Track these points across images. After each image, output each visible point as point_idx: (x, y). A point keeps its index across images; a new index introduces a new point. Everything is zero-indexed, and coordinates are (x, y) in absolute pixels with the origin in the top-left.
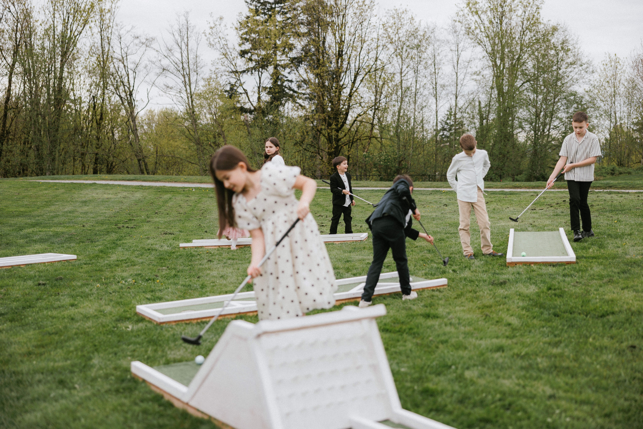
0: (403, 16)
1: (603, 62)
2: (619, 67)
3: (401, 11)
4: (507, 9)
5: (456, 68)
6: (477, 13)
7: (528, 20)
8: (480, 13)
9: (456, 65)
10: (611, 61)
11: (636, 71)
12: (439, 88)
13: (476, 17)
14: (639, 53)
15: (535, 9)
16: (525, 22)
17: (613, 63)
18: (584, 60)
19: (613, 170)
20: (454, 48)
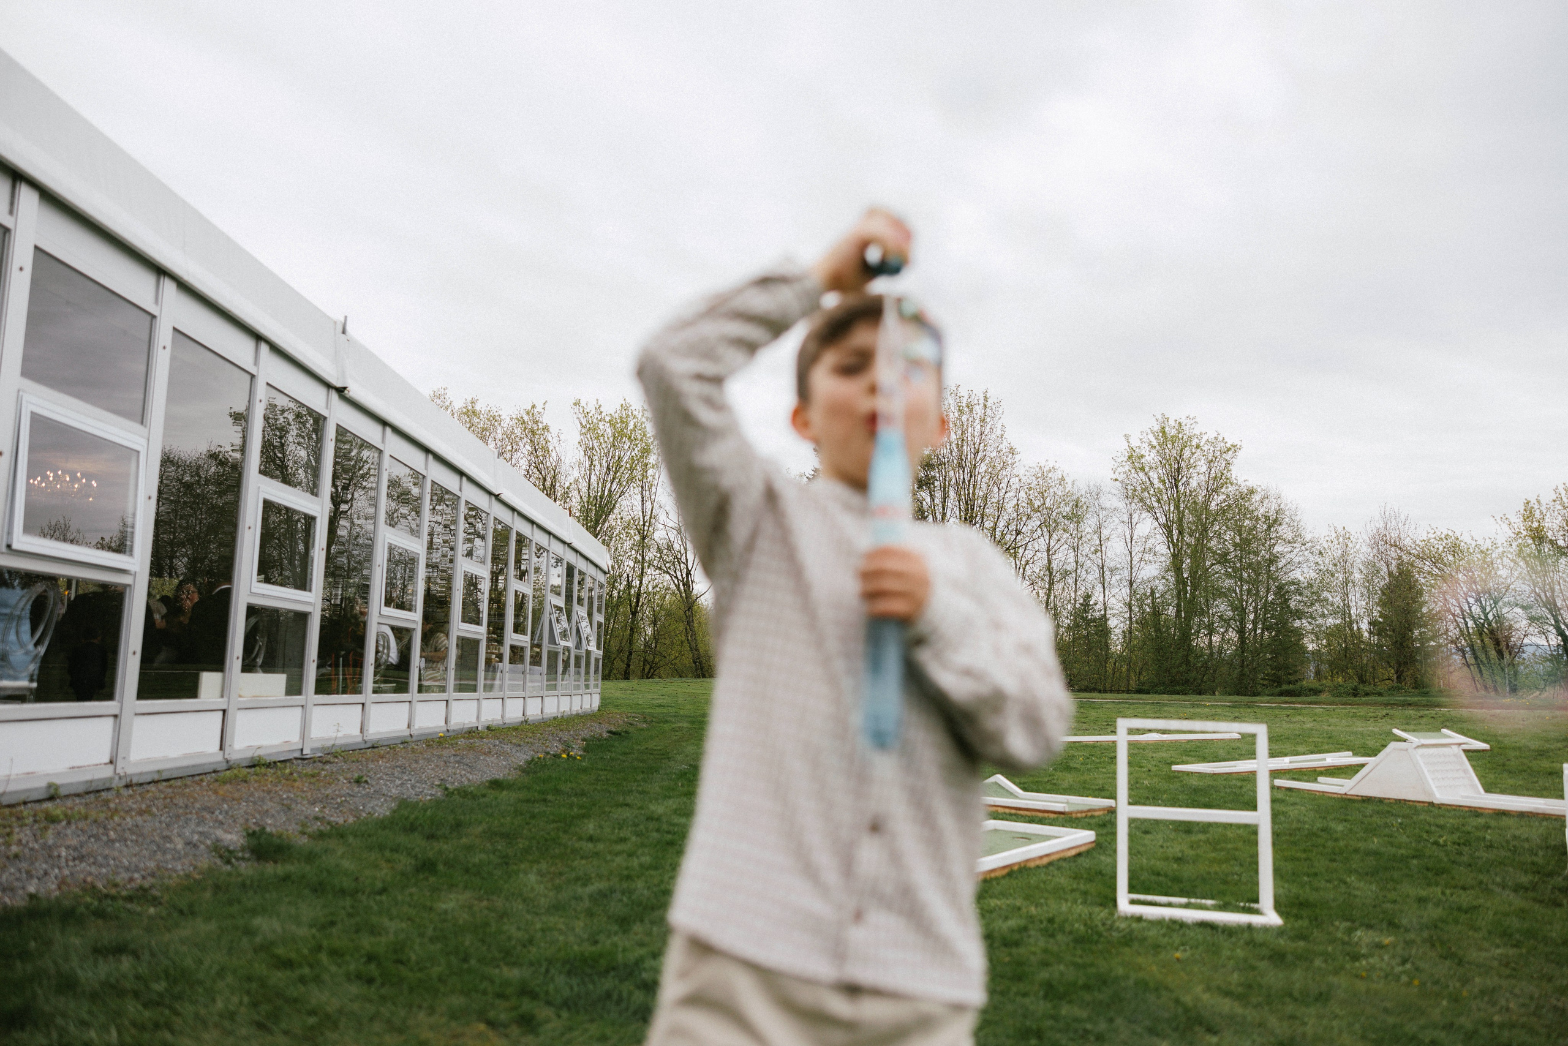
0: (1050, 475)
1: (1327, 538)
2: (1350, 545)
3: (1047, 468)
4: (1183, 465)
5: (1129, 545)
6: (1142, 469)
7: (1215, 478)
8: (1147, 469)
9: (1128, 540)
10: (1338, 537)
11: (1375, 551)
12: (1107, 573)
13: (1141, 474)
14: (1377, 526)
15: (1224, 465)
16: (1211, 482)
17: (1341, 539)
18: (1308, 537)
19: (1355, 689)
20: (1126, 518)
